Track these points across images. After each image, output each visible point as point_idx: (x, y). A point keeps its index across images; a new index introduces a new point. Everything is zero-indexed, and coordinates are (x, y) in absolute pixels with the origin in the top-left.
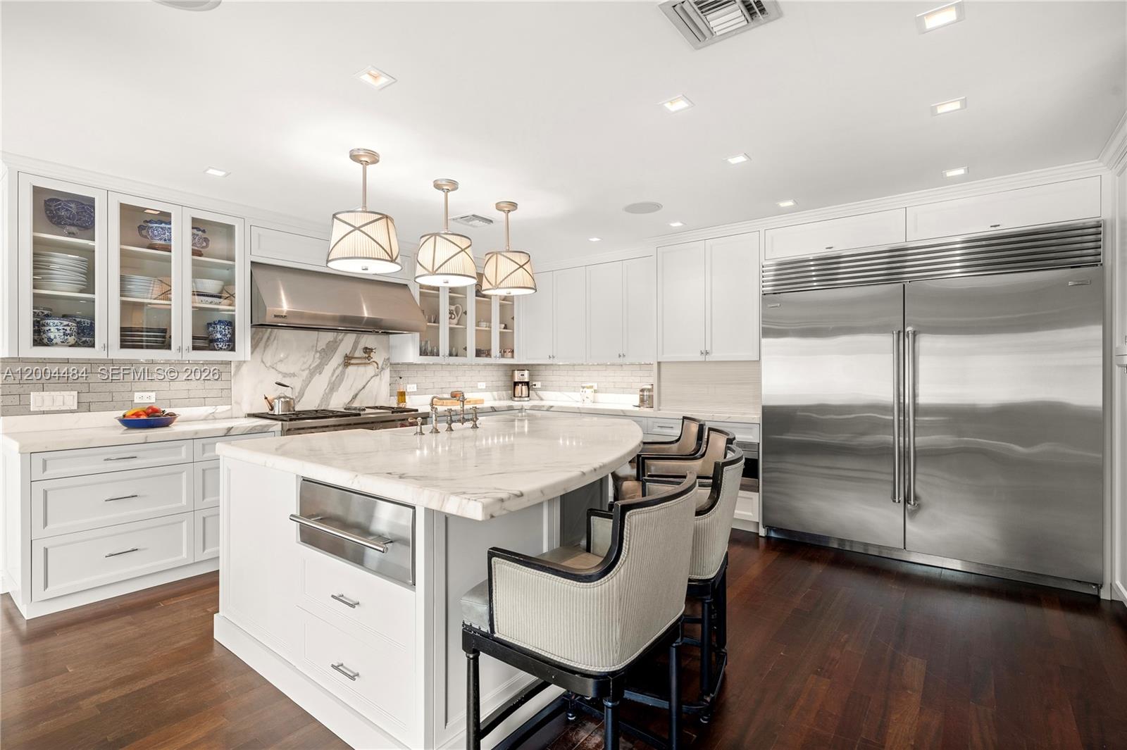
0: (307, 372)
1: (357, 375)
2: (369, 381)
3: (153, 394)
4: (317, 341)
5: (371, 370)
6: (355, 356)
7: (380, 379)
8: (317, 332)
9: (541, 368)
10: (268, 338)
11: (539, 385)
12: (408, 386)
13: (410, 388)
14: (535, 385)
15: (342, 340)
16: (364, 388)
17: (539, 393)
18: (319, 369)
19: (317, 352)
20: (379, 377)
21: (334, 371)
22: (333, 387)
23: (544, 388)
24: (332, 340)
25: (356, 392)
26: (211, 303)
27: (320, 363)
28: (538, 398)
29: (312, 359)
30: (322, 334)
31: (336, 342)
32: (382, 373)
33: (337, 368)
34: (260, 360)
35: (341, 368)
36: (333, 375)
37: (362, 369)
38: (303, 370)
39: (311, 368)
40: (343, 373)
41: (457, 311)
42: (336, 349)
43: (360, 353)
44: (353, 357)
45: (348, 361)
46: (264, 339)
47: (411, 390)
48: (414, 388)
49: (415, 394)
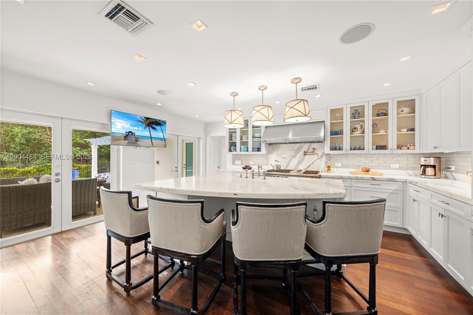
0: (290, 157)
1: (309, 159)
2: (315, 161)
3: (253, 162)
4: (294, 147)
5: (316, 157)
6: (309, 151)
7: (321, 160)
8: (294, 144)
9: (456, 156)
10: (278, 147)
11: (453, 168)
12: (336, 164)
13: (337, 165)
14: (451, 168)
15: (304, 146)
16: (313, 163)
17: (454, 174)
18: (295, 156)
19: (294, 150)
20: (320, 160)
21: (300, 157)
22: (300, 163)
23: (457, 171)
24: (299, 146)
25: (309, 165)
26: (258, 139)
27: (295, 154)
28: (453, 178)
29: (292, 153)
30: (296, 144)
31: (301, 147)
32: (322, 158)
33: (301, 156)
34: (276, 154)
35: (303, 156)
36: (300, 158)
37: (312, 156)
38: (289, 157)
39: (292, 155)
40: (304, 158)
41: (362, 127)
42: (301, 149)
43: (311, 150)
44: (308, 152)
45: (305, 153)
46: (277, 148)
47: (338, 166)
48: (340, 165)
49: (340, 167)
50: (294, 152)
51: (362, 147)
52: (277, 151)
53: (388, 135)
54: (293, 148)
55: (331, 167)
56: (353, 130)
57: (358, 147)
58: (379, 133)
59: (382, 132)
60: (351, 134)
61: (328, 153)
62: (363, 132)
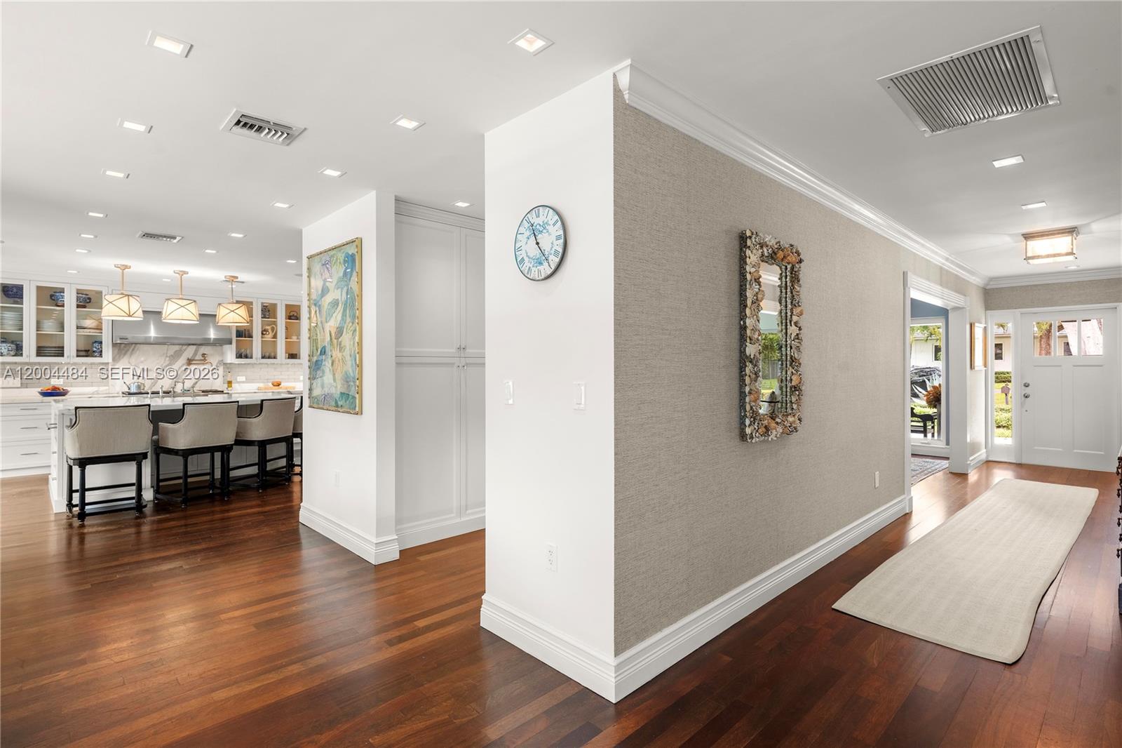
3: (55, 380)
6: (195, 359)
8: (169, 346)
15: (186, 350)
19: (167, 356)
24: (178, 350)
27: (169, 363)
31: (181, 351)
35: (184, 366)
37: (201, 366)
39: (163, 366)
41: (273, 329)
42: (181, 355)
43: (199, 357)
44: (193, 360)
45: (190, 362)
46: (131, 350)
47: (241, 380)
48: (243, 379)
49: (243, 382)
50: (168, 359)
51: (273, 354)
52: (130, 356)
53: (300, 342)
54: (166, 351)
55: (233, 381)
56: (264, 332)
57: (269, 355)
58: (291, 339)
59: (294, 339)
60: (262, 338)
61: (233, 362)
62: (275, 336)
